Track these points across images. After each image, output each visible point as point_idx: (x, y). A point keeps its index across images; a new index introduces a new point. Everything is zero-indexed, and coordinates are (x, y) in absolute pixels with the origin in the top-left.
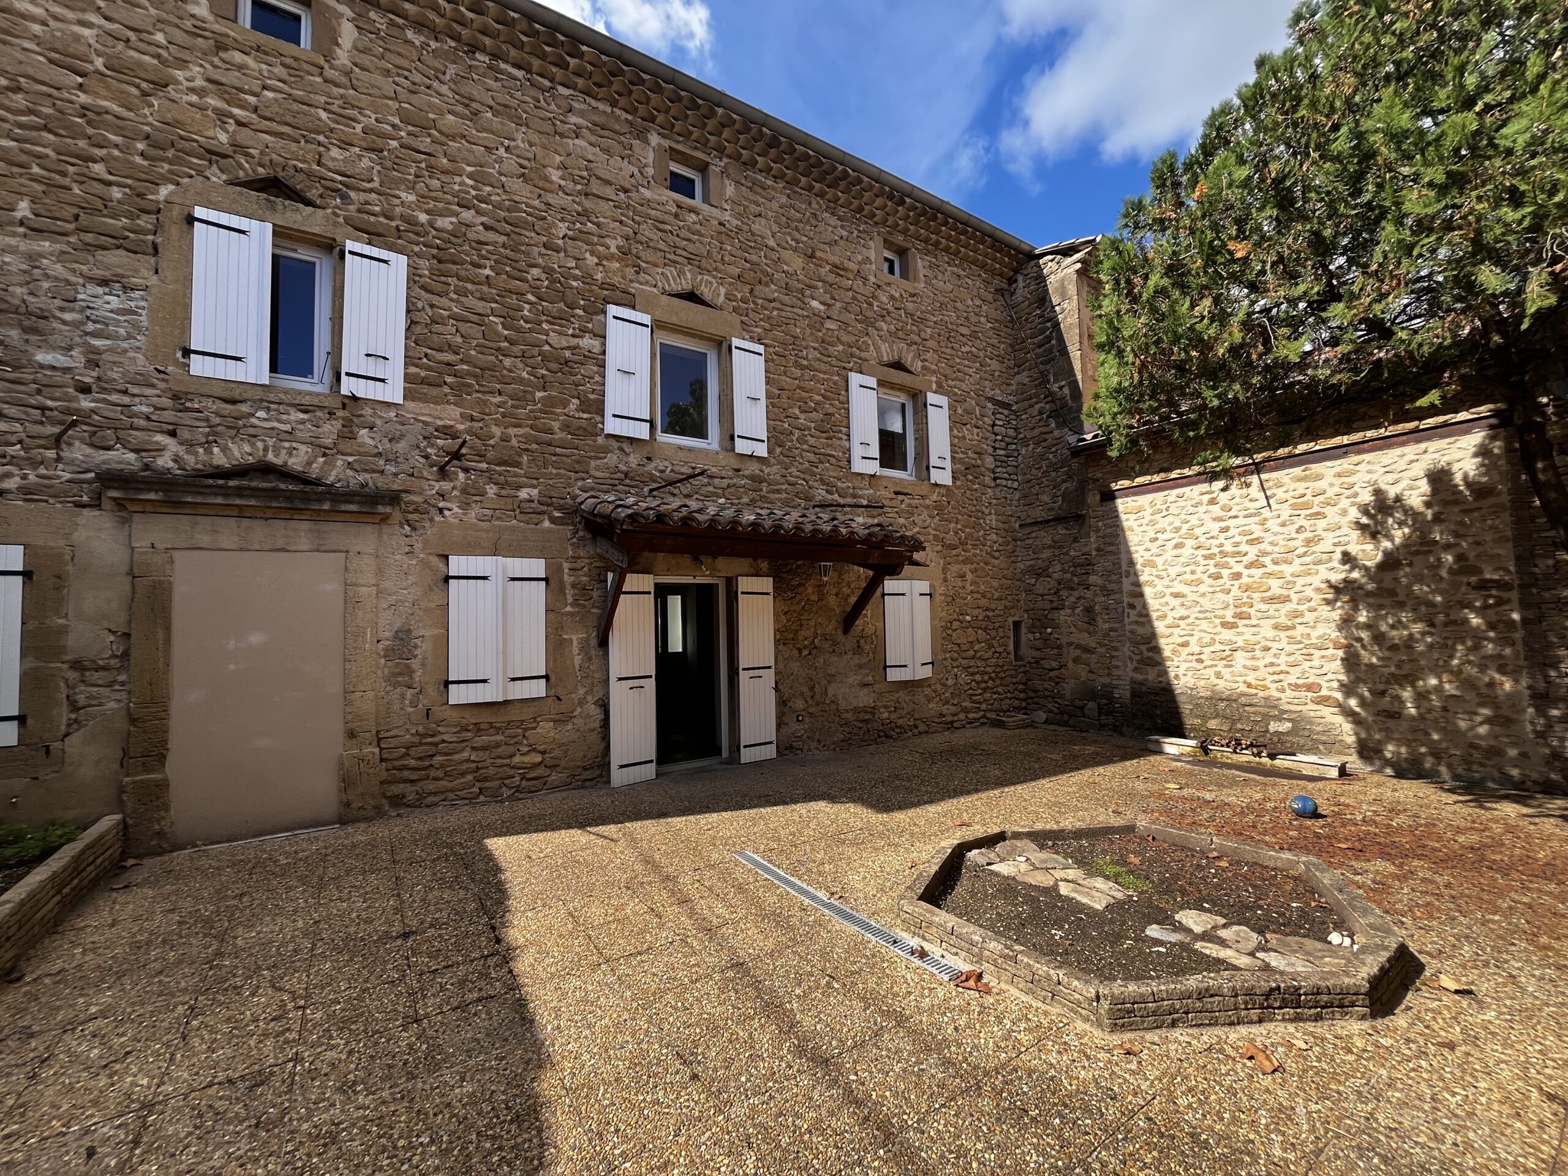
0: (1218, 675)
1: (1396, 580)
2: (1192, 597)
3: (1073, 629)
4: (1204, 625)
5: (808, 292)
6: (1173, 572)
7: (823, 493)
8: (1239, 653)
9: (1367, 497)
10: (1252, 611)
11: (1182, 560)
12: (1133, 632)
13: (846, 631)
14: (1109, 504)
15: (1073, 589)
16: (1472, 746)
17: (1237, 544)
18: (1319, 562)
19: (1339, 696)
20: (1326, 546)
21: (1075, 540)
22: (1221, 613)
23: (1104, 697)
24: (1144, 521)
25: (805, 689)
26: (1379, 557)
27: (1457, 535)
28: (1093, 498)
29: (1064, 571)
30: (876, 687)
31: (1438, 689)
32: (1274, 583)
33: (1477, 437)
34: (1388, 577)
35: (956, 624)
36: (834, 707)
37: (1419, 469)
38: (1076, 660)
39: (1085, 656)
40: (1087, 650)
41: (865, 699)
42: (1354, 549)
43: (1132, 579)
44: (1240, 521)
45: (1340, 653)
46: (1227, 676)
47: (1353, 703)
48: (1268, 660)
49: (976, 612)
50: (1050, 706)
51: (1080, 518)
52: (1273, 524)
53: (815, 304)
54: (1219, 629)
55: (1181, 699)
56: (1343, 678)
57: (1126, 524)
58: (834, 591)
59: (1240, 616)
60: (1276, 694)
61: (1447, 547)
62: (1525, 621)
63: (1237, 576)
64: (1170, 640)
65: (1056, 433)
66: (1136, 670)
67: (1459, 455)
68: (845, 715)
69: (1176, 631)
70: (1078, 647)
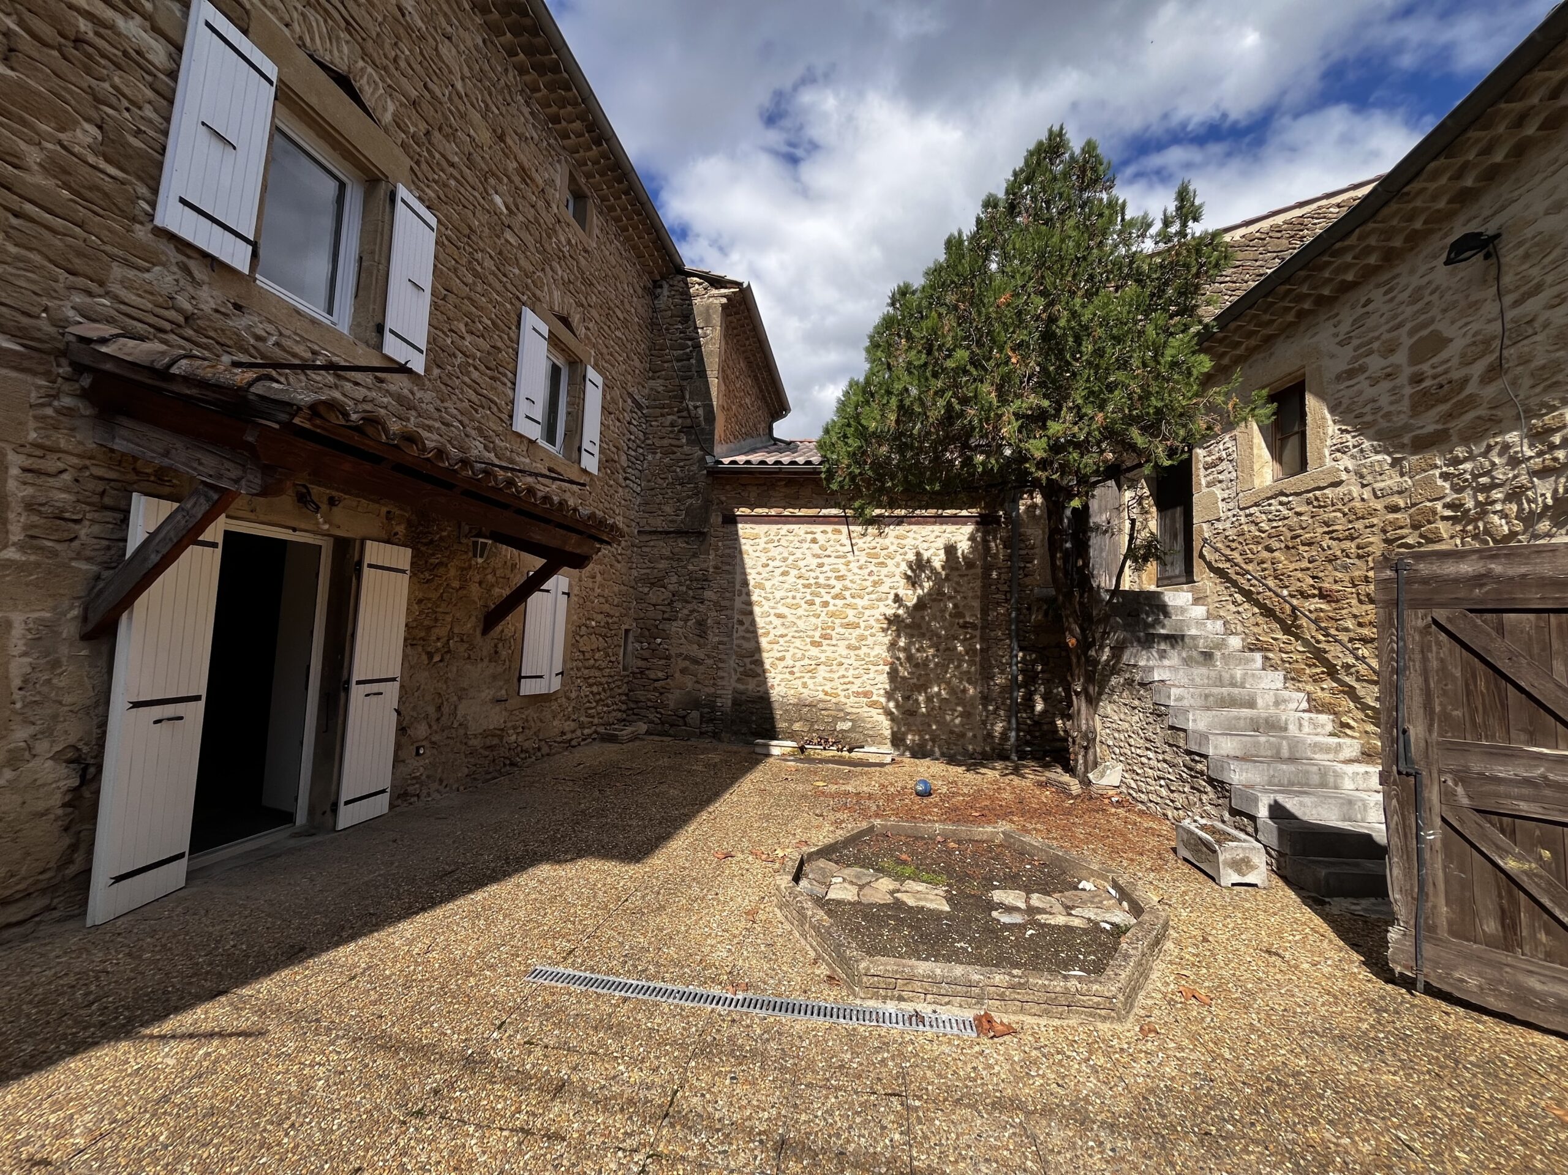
0: (805, 685)
1: (923, 618)
2: (791, 618)
3: (683, 640)
4: (798, 643)
5: (492, 181)
6: (778, 595)
7: (481, 447)
8: (822, 667)
9: (911, 557)
10: (833, 633)
11: (786, 586)
12: (739, 646)
13: (486, 631)
14: (731, 528)
15: (687, 602)
16: (952, 732)
17: (828, 578)
18: (880, 600)
19: (883, 700)
20: (885, 588)
21: (695, 555)
22: (810, 633)
23: (708, 708)
24: (759, 548)
25: (431, 710)
26: (915, 601)
27: (956, 591)
28: (716, 519)
29: (680, 584)
30: (507, 704)
31: (939, 694)
32: (851, 613)
33: (969, 529)
34: (918, 615)
35: (583, 628)
36: (462, 731)
37: (940, 543)
38: (683, 671)
39: (693, 667)
40: (696, 661)
41: (495, 718)
42: (901, 592)
43: (744, 597)
44: (832, 560)
45: (887, 668)
46: (811, 686)
47: (892, 705)
48: (841, 673)
49: (600, 617)
50: (651, 716)
51: (701, 535)
52: (854, 566)
53: (498, 200)
54: (809, 647)
55: (776, 705)
56: (887, 687)
57: (744, 548)
58: (477, 578)
59: (825, 637)
60: (843, 700)
61: (950, 598)
62: (982, 649)
63: (826, 604)
64: (771, 654)
65: (686, 449)
66: (739, 680)
67: (960, 538)
68: (473, 742)
69: (776, 647)
70: (687, 658)
